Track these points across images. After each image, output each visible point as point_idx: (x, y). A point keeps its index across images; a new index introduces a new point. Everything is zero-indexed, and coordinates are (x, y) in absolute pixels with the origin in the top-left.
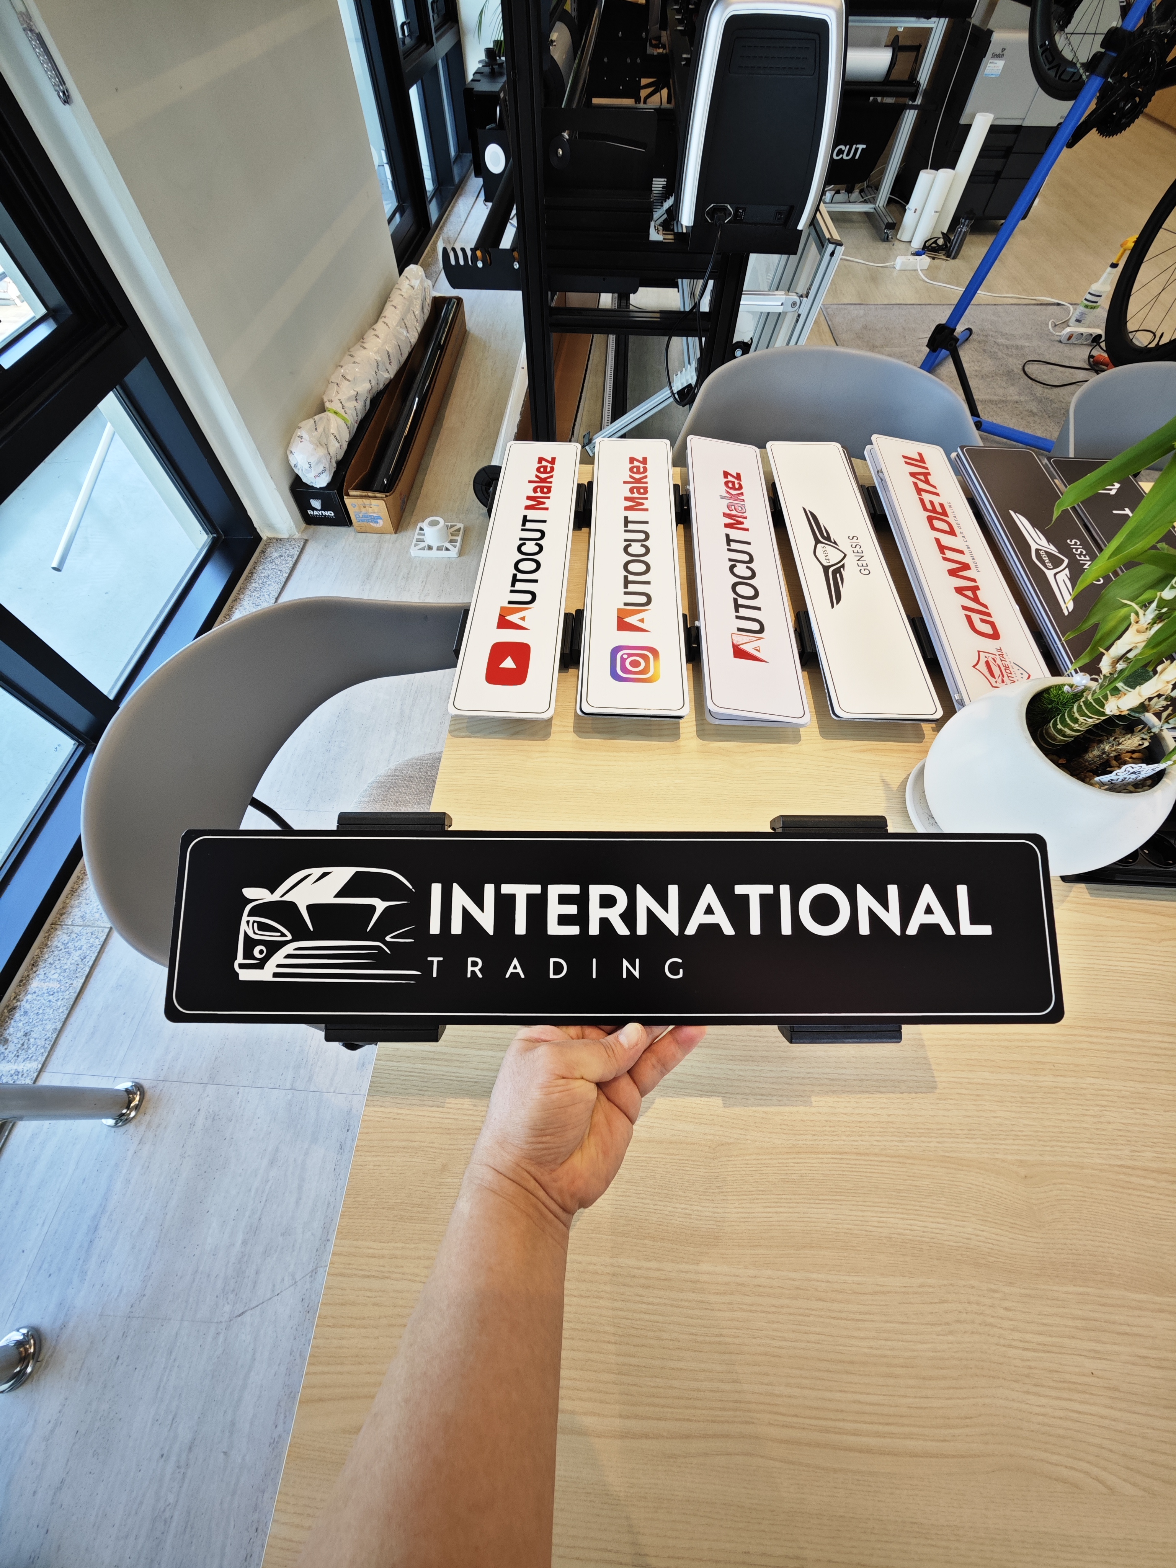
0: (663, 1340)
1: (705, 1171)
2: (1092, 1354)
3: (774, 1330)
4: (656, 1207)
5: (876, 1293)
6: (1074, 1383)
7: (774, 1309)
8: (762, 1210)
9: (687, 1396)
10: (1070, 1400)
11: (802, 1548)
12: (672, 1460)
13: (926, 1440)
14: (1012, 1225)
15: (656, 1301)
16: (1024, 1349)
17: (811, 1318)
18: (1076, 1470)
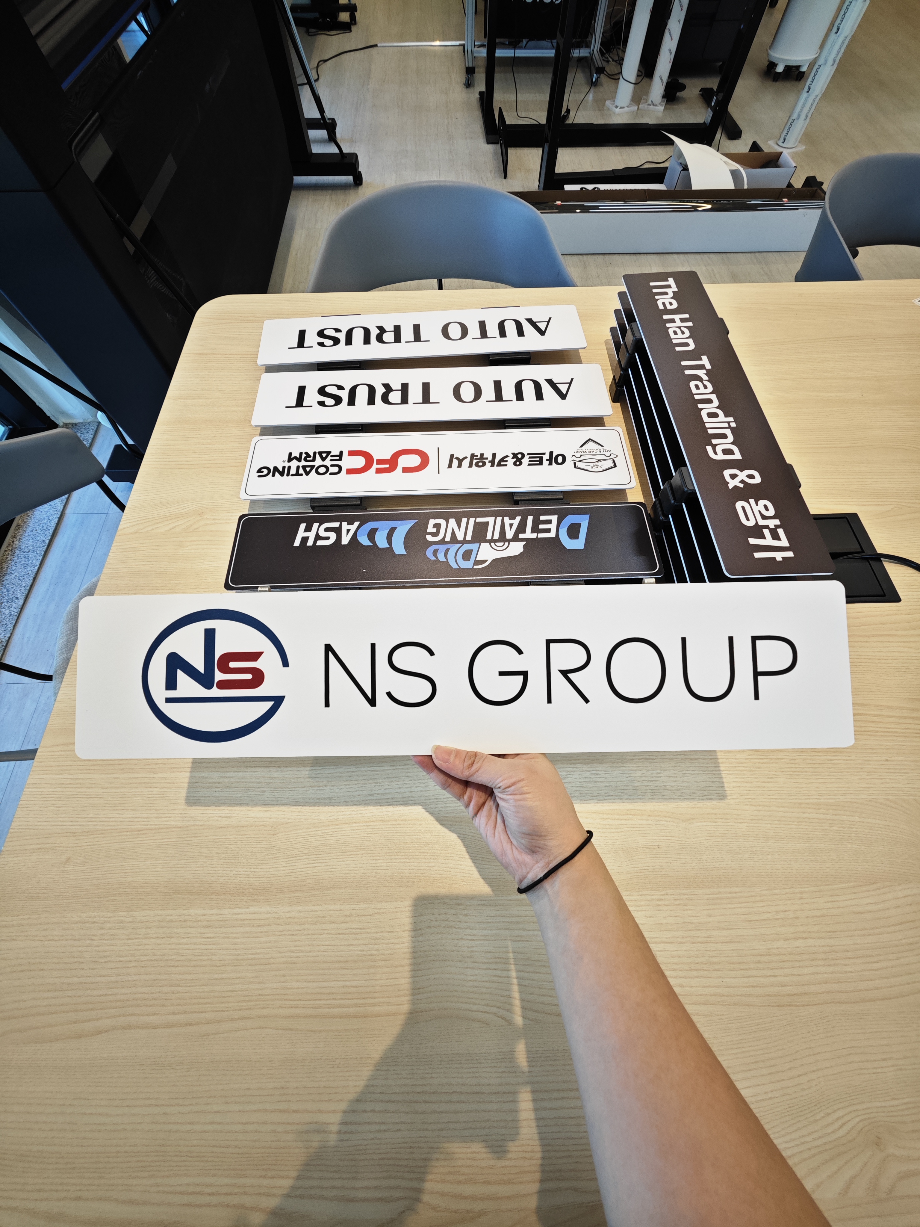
0: (213, 961)
1: (265, 844)
2: (518, 939)
3: (296, 946)
4: (224, 872)
5: (374, 914)
6: (501, 958)
7: (297, 933)
8: (303, 866)
9: (224, 995)
10: (495, 969)
11: (286, 1082)
12: (206, 1037)
13: (389, 1005)
14: (482, 859)
15: (212, 935)
16: (471, 940)
17: (324, 936)
18: (488, 1013)
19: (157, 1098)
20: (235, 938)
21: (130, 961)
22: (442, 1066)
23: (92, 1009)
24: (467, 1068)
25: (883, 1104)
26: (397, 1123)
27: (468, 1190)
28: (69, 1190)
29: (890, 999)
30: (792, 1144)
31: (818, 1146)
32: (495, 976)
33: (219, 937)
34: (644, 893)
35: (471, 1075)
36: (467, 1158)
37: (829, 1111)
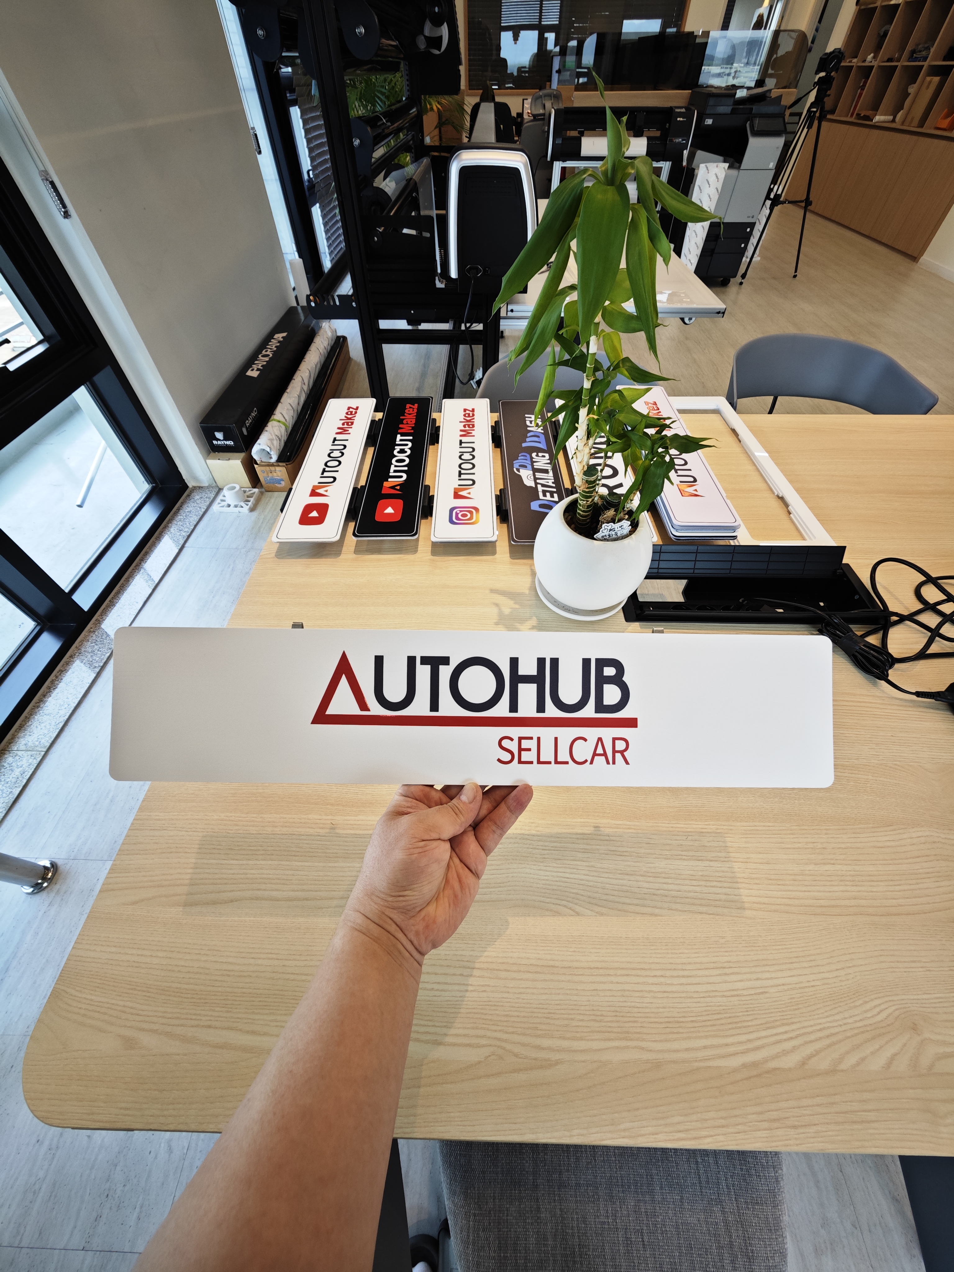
4: (337, 790)
19: (277, 954)
20: (346, 837)
21: (259, 850)
22: (520, 944)
23: (226, 884)
24: (542, 946)
25: (915, 997)
26: (483, 986)
27: (546, 1043)
28: (201, 1020)
29: (913, 914)
30: (835, 1024)
31: (860, 1027)
32: (564, 878)
33: (332, 836)
34: (690, 822)
35: (546, 952)
36: (544, 1017)
37: (867, 999)
